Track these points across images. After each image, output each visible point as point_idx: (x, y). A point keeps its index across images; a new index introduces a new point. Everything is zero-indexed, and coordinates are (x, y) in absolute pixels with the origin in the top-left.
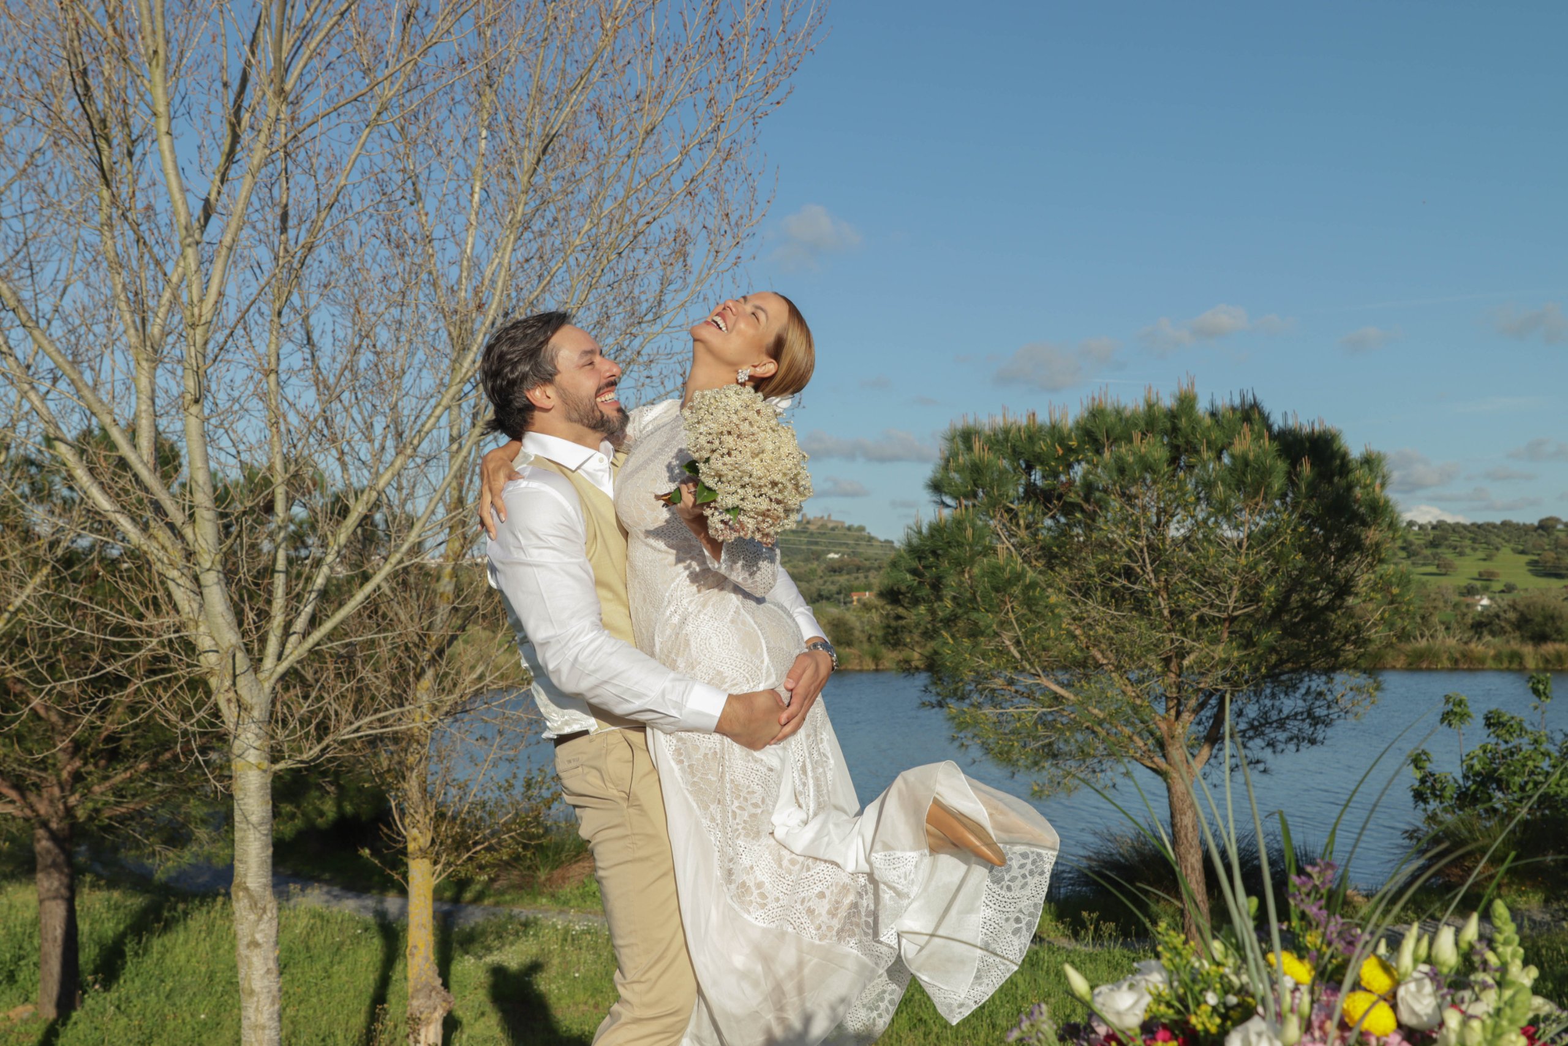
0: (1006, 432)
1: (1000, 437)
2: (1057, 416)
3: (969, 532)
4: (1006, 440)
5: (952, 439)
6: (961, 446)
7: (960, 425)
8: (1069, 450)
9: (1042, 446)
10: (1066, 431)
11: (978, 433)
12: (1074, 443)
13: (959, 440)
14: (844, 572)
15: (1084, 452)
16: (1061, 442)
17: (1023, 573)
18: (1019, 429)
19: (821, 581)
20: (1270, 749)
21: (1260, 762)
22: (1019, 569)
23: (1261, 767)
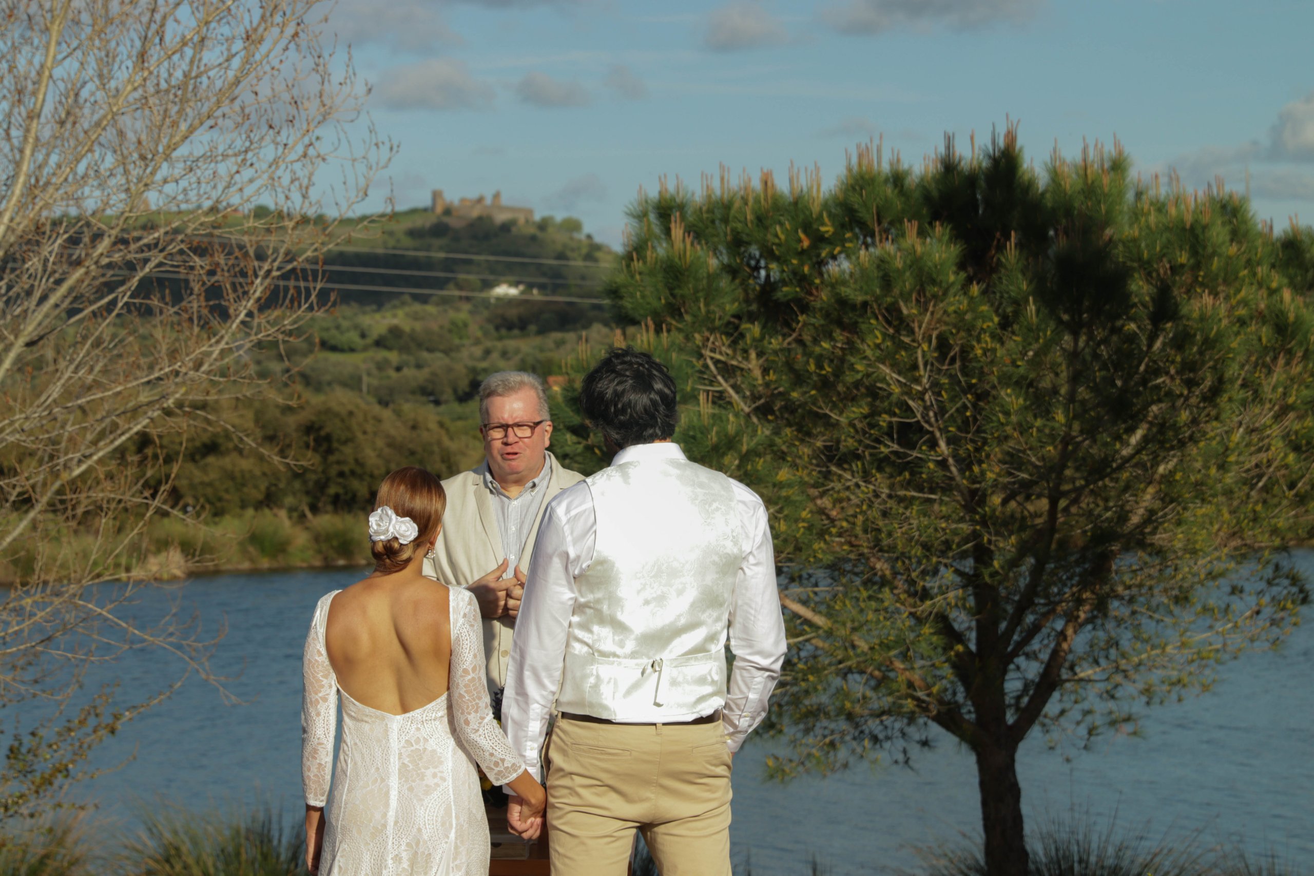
0: (727, 206)
1: (718, 214)
2: (803, 182)
4: (725, 220)
5: (641, 216)
6: (657, 230)
7: (653, 193)
8: (819, 239)
9: (779, 232)
10: (816, 209)
11: (681, 207)
12: (827, 229)
13: (652, 217)
14: (532, 328)
15: (843, 241)
16: (808, 226)
17: (739, 434)
18: (745, 202)
19: (478, 351)
20: (1144, 699)
21: (1128, 719)
22: (731, 429)
23: (1128, 728)
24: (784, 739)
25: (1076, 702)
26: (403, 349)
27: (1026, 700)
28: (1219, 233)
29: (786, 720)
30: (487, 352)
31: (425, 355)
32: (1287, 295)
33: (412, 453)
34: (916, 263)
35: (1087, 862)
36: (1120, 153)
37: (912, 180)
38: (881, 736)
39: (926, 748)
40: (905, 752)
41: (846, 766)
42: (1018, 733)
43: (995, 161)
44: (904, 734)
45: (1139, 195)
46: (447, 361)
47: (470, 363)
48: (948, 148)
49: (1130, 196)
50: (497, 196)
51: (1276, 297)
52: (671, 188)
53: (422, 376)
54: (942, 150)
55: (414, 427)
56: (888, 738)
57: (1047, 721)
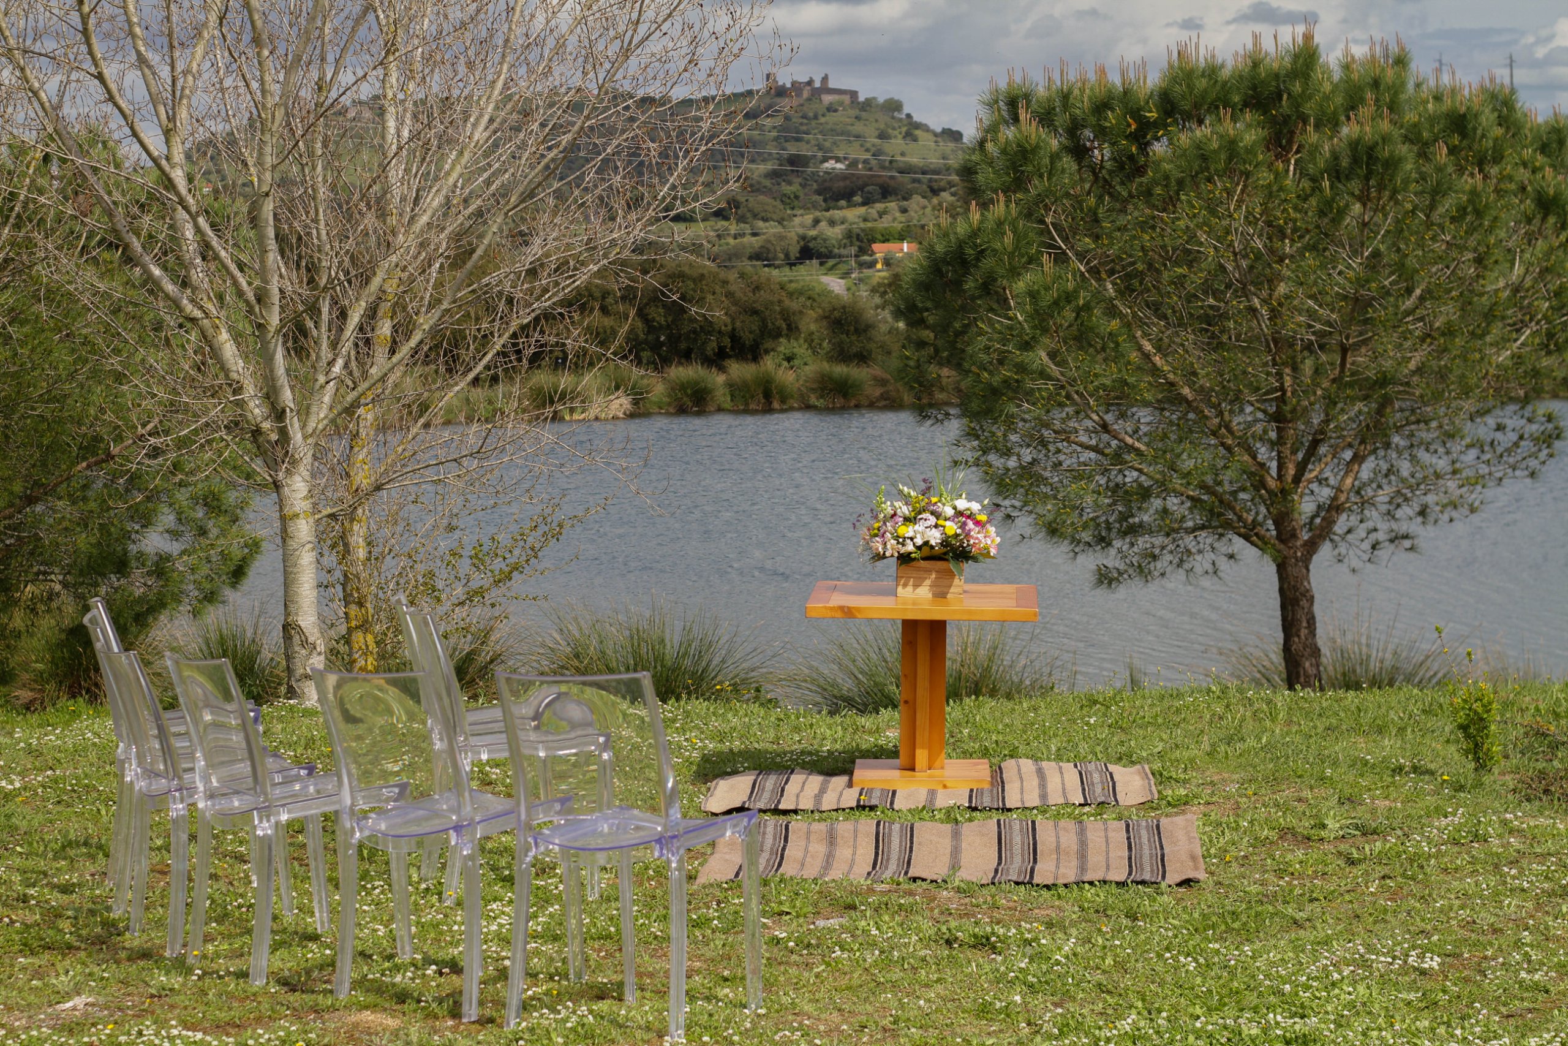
0: (1066, 95)
1: (1058, 102)
2: (1132, 77)
3: (1009, 239)
4: (1065, 107)
5: (992, 104)
6: (1005, 114)
7: (1003, 85)
8: (1145, 124)
9: (1112, 118)
10: (1143, 97)
11: (1027, 96)
12: (1152, 115)
13: (1002, 106)
14: (858, 199)
15: (1166, 126)
16: (1136, 113)
17: (1076, 291)
18: (1082, 91)
19: (809, 219)
20: (1420, 519)
21: (1406, 537)
22: (1070, 286)
23: (1407, 543)
24: (1113, 552)
25: (1361, 521)
26: (741, 219)
27: (1318, 521)
28: (1488, 118)
29: (1113, 535)
30: (817, 222)
31: (760, 224)
32: (1548, 172)
33: (755, 312)
34: (1231, 146)
35: (1367, 665)
36: (1403, 49)
37: (1225, 73)
38: (1194, 550)
39: (1232, 561)
40: (1214, 564)
41: (1163, 575)
42: (1312, 547)
43: (1296, 57)
44: (1213, 548)
45: (1418, 85)
46: (780, 229)
47: (801, 231)
48: (1255, 44)
49: (1410, 86)
50: (825, 79)
51: (1539, 176)
52: (1018, 79)
53: (756, 242)
54: (1250, 46)
55: (757, 288)
56: (1200, 552)
57: (1336, 538)
